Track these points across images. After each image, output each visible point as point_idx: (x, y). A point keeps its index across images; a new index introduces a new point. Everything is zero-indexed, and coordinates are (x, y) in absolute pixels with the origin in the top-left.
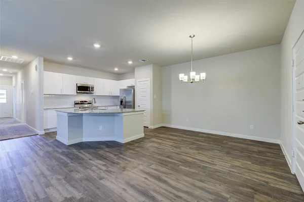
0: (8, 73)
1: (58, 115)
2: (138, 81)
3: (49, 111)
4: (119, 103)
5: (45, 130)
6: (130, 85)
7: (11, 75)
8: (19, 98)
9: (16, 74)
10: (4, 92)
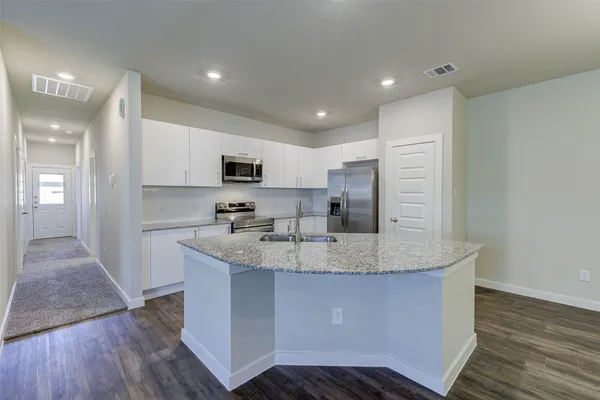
0: (60, 134)
1: (186, 256)
2: (390, 143)
3: (156, 237)
4: (326, 209)
5: (145, 292)
6: (354, 159)
7: (71, 141)
8: (87, 194)
9: (80, 137)
10: (59, 179)
